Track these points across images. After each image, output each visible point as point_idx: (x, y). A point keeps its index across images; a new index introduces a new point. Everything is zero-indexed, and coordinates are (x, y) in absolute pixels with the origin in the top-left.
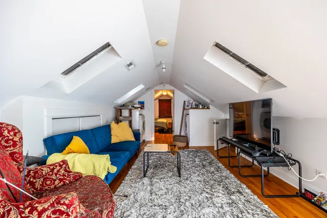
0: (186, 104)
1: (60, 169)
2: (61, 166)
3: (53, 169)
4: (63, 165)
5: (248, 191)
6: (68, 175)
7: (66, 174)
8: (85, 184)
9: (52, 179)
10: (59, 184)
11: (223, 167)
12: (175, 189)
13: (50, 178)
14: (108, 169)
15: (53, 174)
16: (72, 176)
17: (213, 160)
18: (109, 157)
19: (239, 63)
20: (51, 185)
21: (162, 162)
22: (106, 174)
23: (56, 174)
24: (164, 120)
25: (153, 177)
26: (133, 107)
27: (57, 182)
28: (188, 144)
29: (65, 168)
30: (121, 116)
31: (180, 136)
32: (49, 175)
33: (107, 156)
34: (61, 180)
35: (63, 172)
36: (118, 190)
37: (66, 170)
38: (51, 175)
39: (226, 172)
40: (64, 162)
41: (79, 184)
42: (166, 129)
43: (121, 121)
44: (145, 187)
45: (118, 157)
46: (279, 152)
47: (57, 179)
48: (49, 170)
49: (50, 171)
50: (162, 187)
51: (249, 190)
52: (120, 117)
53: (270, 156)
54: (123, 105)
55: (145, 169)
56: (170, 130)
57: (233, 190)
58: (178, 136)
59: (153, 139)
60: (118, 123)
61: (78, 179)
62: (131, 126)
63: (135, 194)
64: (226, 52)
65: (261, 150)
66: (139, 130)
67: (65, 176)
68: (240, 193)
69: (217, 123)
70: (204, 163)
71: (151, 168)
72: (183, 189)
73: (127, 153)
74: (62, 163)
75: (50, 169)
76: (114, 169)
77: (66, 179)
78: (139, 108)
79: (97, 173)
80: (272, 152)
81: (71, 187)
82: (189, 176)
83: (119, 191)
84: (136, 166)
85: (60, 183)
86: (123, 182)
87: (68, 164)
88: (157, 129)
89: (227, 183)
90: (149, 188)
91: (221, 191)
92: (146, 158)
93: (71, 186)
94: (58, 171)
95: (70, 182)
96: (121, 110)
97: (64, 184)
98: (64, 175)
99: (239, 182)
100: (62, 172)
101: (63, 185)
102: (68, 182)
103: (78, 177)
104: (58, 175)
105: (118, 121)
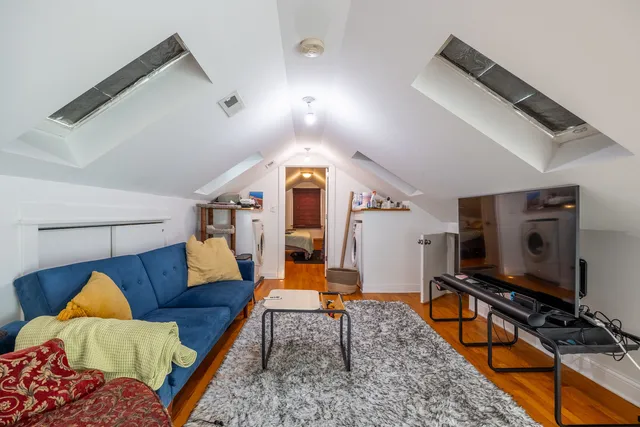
0: (355, 199)
1: (39, 367)
2: (42, 357)
3: (21, 366)
4: (49, 354)
5: (517, 411)
6: (64, 382)
7: (58, 379)
8: (107, 408)
9: (17, 395)
10: (35, 407)
11: (448, 345)
12: (340, 403)
13: (10, 394)
14: (174, 358)
15: (17, 382)
16: (73, 385)
17: (420, 328)
18: (177, 328)
19: (498, 98)
20: (13, 412)
21: (305, 330)
22: (167, 373)
23: (27, 382)
24: (305, 234)
25: (284, 370)
26: (239, 203)
27: (29, 404)
28: (359, 288)
29: (55, 362)
30: (211, 223)
31: (342, 269)
32: (6, 384)
33: (173, 325)
34: (41, 397)
35: (48, 373)
36: (201, 405)
37: (56, 370)
38: (15, 384)
39: (456, 360)
40: (54, 346)
41: (92, 408)
42: (310, 252)
43: (211, 236)
44: (266, 398)
45: (200, 322)
46: (592, 316)
47: (30, 394)
48: (7, 371)
49: (11, 374)
50: (308, 399)
51: (520, 409)
52: (209, 227)
53: (571, 325)
54: (217, 200)
55: (266, 350)
56: (318, 255)
57: (482, 409)
58: (339, 270)
59: (282, 275)
60: (203, 240)
61: (91, 391)
62: (232, 247)
63: (243, 417)
64: (468, 72)
65: (547, 310)
66: (251, 256)
67: (55, 384)
68: (502, 417)
69: (427, 242)
70: (401, 334)
71: (279, 347)
72: (359, 405)
73: (225, 313)
74: (45, 350)
75: (10, 367)
76: (189, 357)
77: (56, 394)
78: (252, 206)
79: (144, 373)
80: (577, 316)
81: (66, 419)
82: (370, 367)
83: (203, 409)
84: (244, 341)
85: (40, 403)
86: (214, 382)
87: (63, 352)
88: (291, 251)
89: (464, 389)
90: (275, 402)
91: (451, 411)
92: (268, 321)
93: (67, 413)
94: (34, 372)
95: (69, 401)
96: (210, 210)
97: (52, 408)
98: (50, 383)
99: (491, 386)
100: (46, 373)
101: (47, 410)
102: (61, 400)
103: (93, 385)
104: (33, 385)
105: (203, 235)
